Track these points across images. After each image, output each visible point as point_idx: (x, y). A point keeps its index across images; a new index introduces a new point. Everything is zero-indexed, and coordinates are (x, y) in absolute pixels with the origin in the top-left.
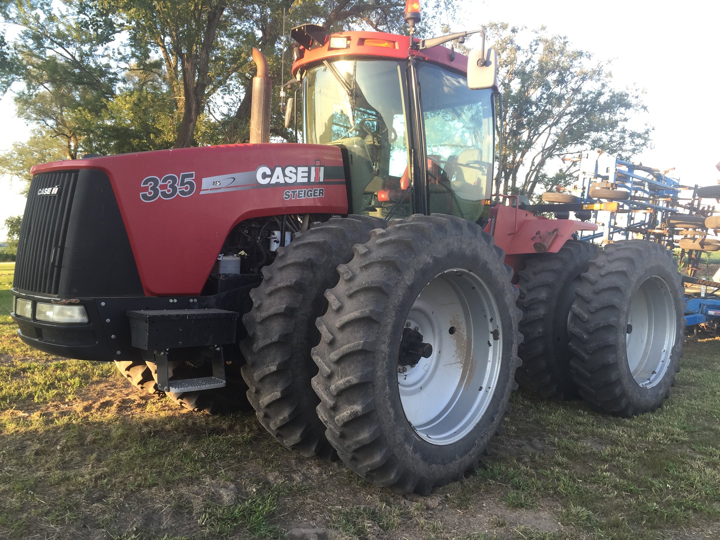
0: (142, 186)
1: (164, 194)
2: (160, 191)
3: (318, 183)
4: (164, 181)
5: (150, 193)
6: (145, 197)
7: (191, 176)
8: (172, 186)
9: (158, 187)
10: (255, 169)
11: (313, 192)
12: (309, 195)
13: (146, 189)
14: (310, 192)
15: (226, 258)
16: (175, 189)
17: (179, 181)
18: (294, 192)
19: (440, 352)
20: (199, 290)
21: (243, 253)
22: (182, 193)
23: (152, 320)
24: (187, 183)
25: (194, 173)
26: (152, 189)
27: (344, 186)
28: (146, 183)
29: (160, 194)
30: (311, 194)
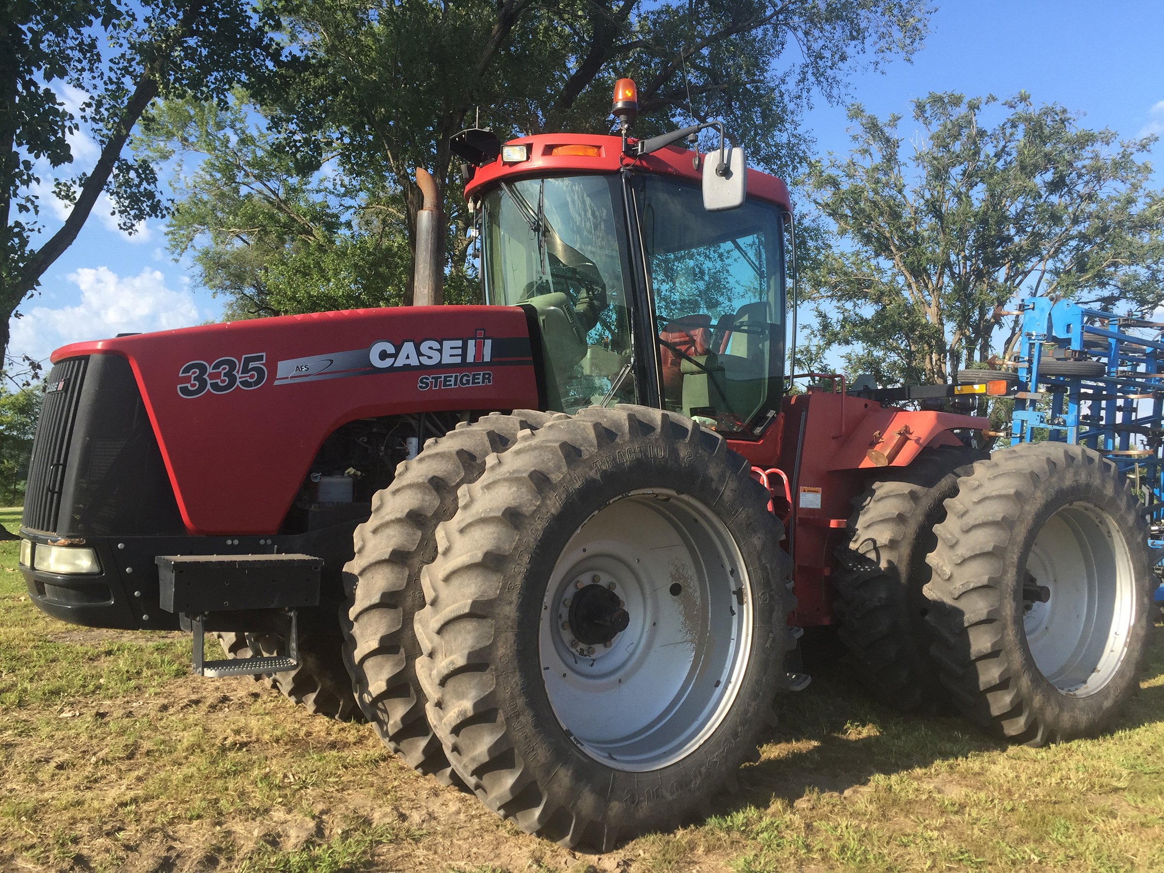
0: (181, 375)
1: (215, 386)
2: (209, 382)
3: (479, 364)
4: (216, 367)
5: (193, 385)
6: (185, 391)
7: (260, 358)
8: (229, 374)
9: (205, 377)
10: (368, 346)
11: (471, 378)
12: (464, 382)
13: (188, 380)
14: (465, 378)
16: (233, 380)
17: (239, 366)
18: (436, 379)
19: (654, 624)
21: (351, 470)
22: (245, 383)
23: (179, 567)
24: (253, 369)
25: (264, 354)
26: (195, 379)
27: (531, 368)
28: (186, 370)
29: (209, 386)
30: (468, 381)
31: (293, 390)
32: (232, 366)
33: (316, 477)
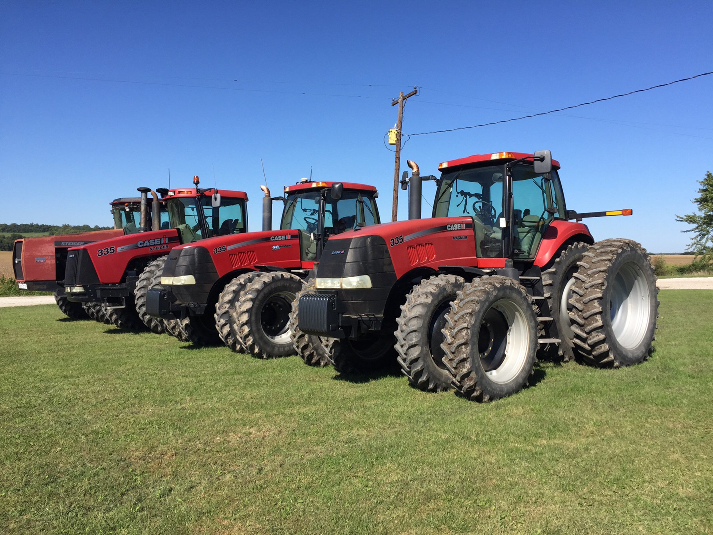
15: (130, 272)
16: (108, 252)
20: (119, 281)
31: (121, 253)
32: (108, 249)
33: (127, 271)
